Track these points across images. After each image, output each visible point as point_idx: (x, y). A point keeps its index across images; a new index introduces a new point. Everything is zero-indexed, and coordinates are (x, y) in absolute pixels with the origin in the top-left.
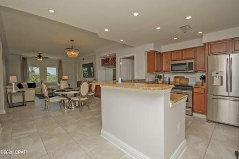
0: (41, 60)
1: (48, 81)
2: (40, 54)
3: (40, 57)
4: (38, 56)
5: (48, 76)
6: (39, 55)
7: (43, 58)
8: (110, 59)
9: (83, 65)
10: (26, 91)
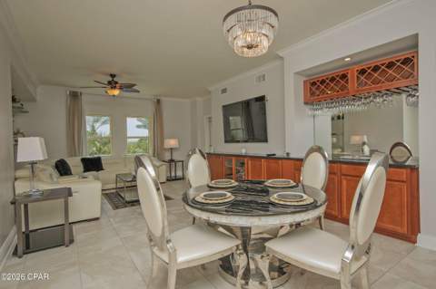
0: (116, 92)
2: (113, 76)
3: (112, 84)
4: (110, 83)
5: (129, 141)
6: (110, 79)
7: (121, 88)
8: (356, 74)
9: (224, 106)
10: (74, 187)
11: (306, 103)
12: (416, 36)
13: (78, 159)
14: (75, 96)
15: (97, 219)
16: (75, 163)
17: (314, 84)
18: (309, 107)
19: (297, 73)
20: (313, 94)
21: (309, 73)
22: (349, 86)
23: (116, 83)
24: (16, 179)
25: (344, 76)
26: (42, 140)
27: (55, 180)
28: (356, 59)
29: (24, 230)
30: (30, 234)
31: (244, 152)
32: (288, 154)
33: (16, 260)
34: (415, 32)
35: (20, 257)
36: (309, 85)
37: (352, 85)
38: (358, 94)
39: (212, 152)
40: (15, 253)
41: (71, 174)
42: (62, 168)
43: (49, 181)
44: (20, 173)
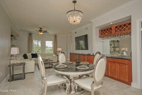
0: (42, 33)
1: (46, 53)
2: (41, 28)
3: (41, 31)
4: (40, 31)
5: (46, 48)
6: (40, 29)
7: (43, 32)
8: (114, 28)
9: (75, 38)
10: (26, 62)
11: (100, 37)
12: (131, 16)
13: (30, 54)
14: (30, 34)
15: (33, 72)
16: (29, 55)
17: (102, 31)
18: (101, 38)
19: (97, 27)
20: (102, 34)
21: (101, 27)
22: (112, 32)
23: (42, 30)
24: (11, 59)
25: (111, 29)
26: (18, 48)
27: (22, 60)
28: (114, 23)
29: (12, 74)
30: (14, 76)
31: (81, 53)
32: (93, 54)
33: (9, 82)
34: (130, 15)
35: (10, 82)
36: (100, 31)
37: (113, 31)
38: (115, 35)
39: (72, 53)
40: (9, 81)
41: (28, 58)
42: (25, 57)
43: (20, 60)
44: (12, 58)
